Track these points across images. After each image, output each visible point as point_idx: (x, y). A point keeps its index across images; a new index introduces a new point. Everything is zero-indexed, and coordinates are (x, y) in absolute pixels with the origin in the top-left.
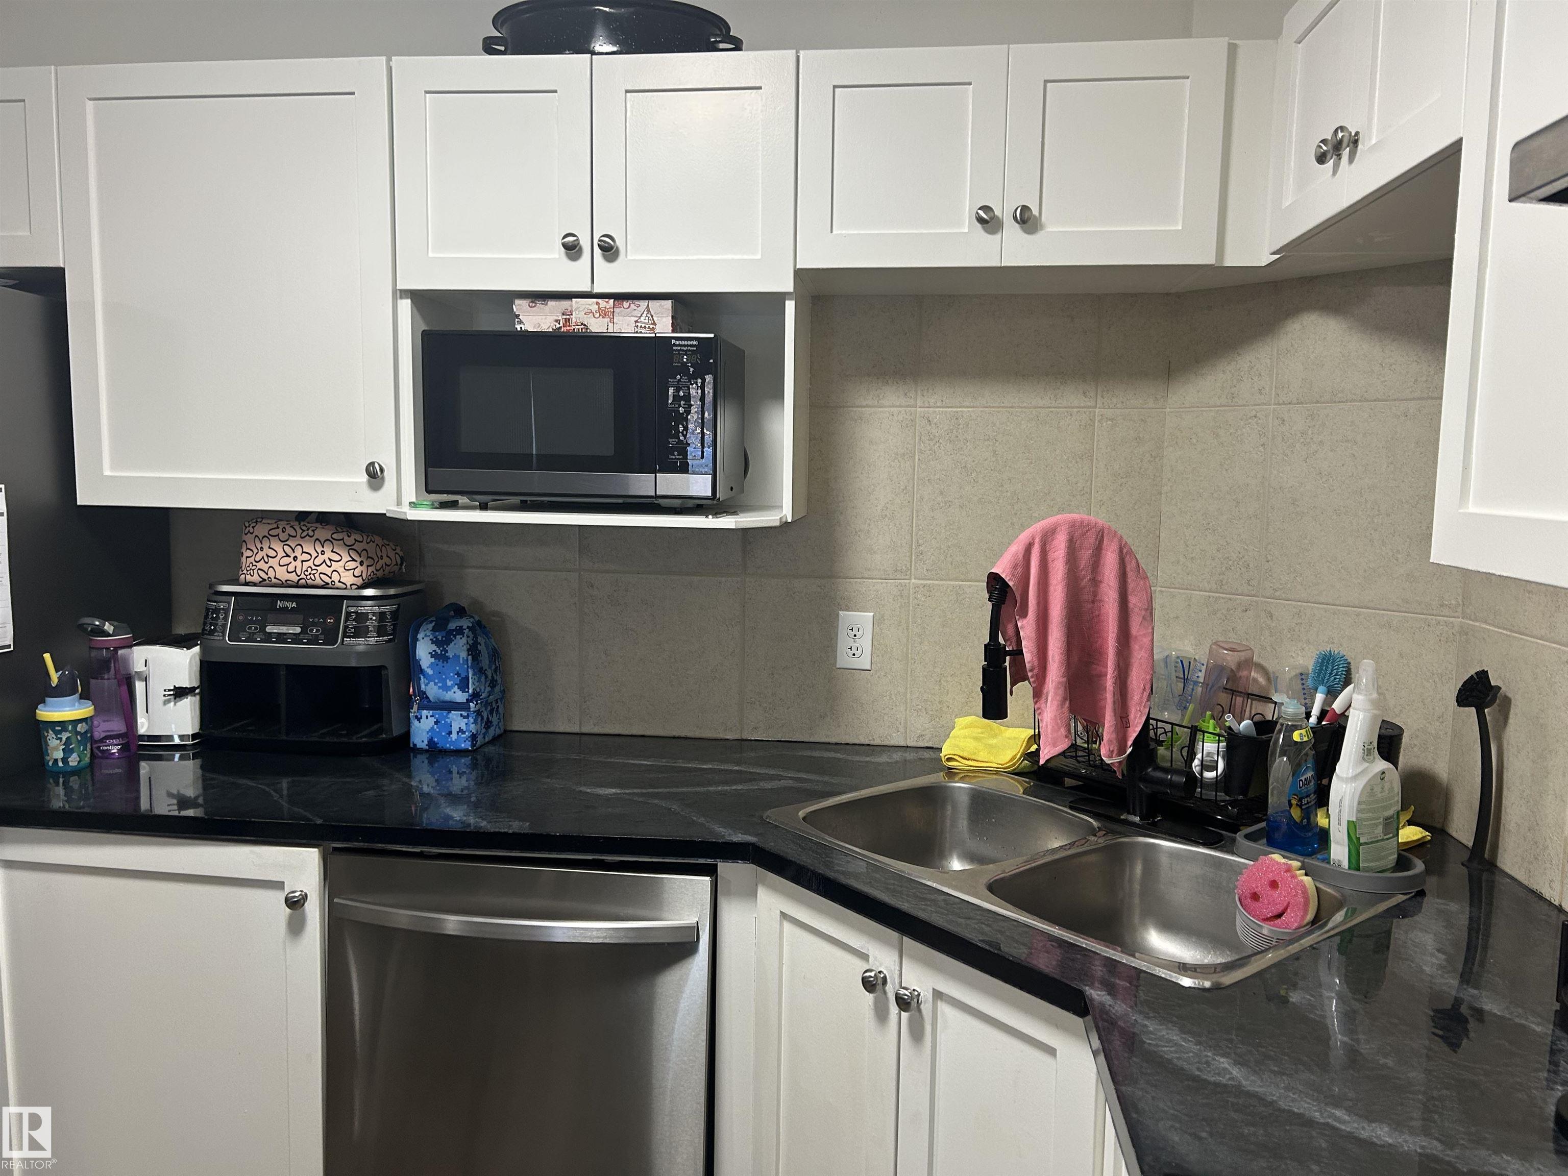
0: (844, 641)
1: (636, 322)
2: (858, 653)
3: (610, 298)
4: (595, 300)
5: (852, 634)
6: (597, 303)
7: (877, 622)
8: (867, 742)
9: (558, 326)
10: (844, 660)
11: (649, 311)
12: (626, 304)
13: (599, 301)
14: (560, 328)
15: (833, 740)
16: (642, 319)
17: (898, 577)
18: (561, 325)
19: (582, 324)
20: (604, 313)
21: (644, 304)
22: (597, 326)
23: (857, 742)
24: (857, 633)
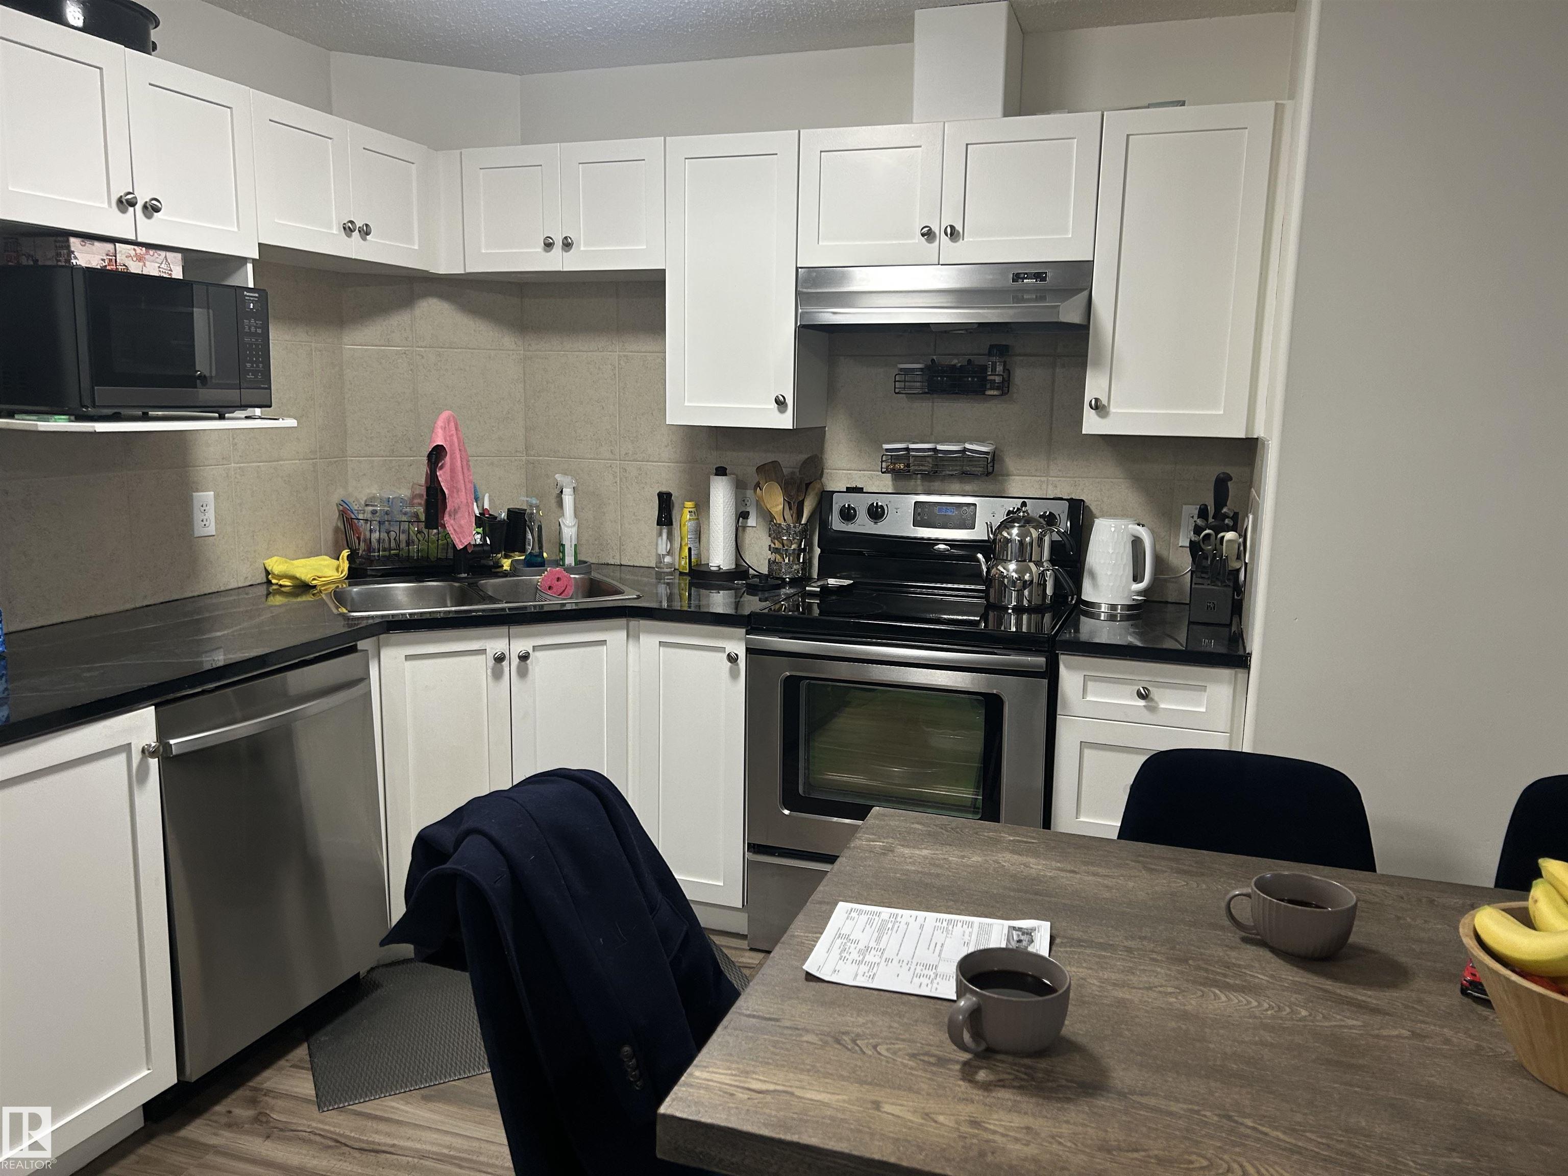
0: (198, 516)
1: (159, 267)
2: (207, 524)
3: (143, 247)
4: (133, 247)
5: (202, 509)
6: (134, 250)
7: (217, 497)
8: (216, 590)
9: (104, 264)
10: (199, 531)
11: (166, 260)
12: (151, 252)
13: (136, 247)
14: (106, 266)
15: (196, 594)
16: (163, 266)
17: (225, 463)
18: (107, 264)
19: (124, 265)
20: (140, 258)
21: (163, 253)
22: (135, 268)
23: (210, 591)
24: (206, 508)
